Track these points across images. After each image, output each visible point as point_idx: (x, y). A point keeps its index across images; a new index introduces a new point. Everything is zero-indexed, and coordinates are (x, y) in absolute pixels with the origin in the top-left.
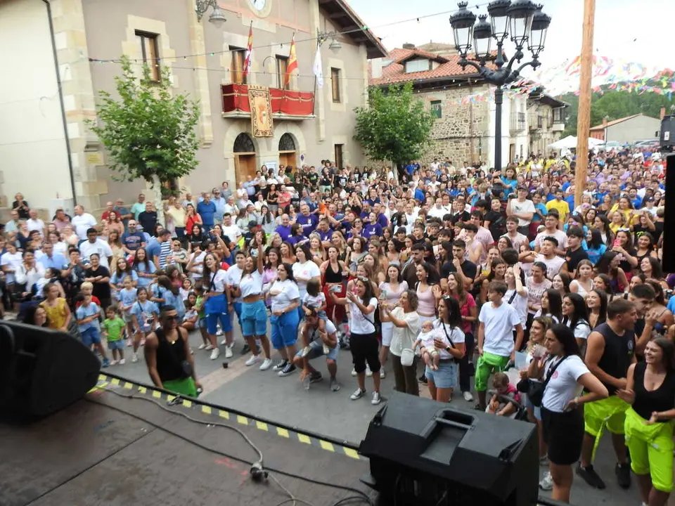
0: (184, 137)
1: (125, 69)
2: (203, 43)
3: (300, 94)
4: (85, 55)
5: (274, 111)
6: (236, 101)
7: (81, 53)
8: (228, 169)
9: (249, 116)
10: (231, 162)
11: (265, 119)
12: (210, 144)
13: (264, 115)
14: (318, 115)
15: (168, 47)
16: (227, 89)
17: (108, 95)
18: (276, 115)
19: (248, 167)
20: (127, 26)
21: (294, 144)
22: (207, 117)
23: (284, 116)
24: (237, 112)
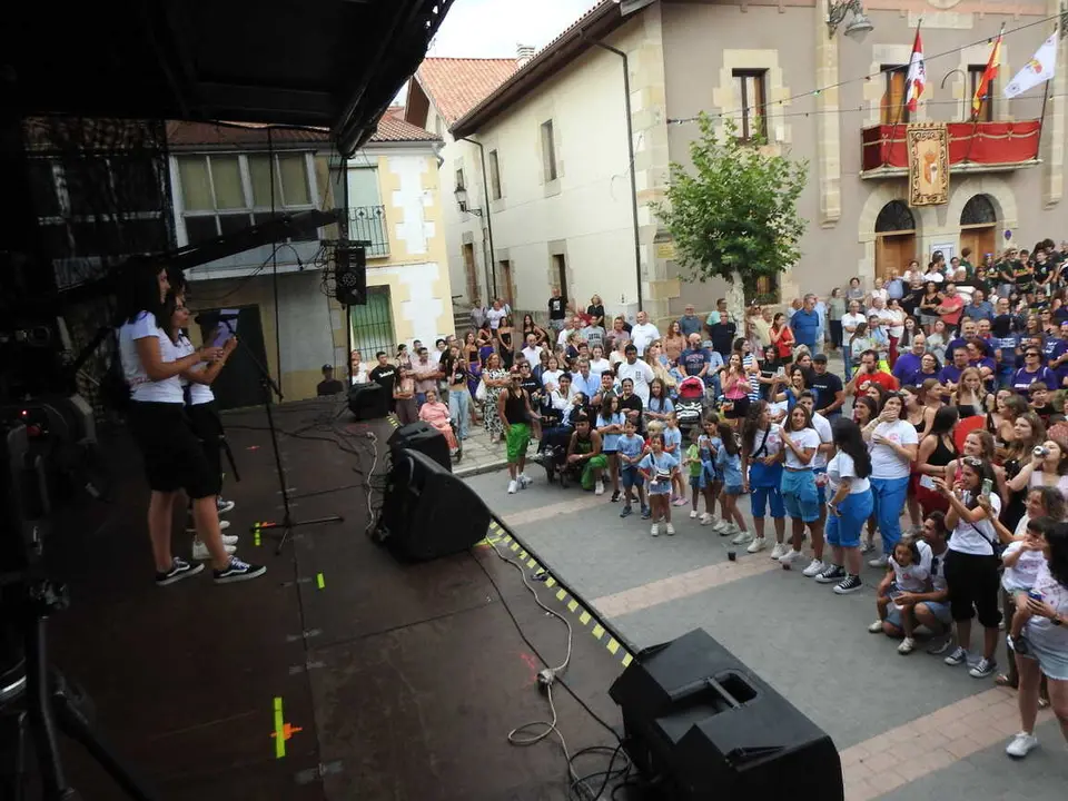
0: (780, 217)
1: (703, 130)
2: (835, 69)
3: (1010, 126)
4: (663, 117)
5: (954, 159)
6: (884, 153)
7: (658, 114)
8: (863, 257)
9: (906, 173)
10: (870, 248)
11: (934, 175)
12: (835, 222)
13: (934, 169)
14: (1048, 158)
15: (780, 86)
16: (870, 135)
17: (680, 167)
18: (959, 167)
19: (901, 254)
20: (722, 66)
21: (993, 213)
22: (834, 181)
23: (973, 166)
24: (884, 169)
